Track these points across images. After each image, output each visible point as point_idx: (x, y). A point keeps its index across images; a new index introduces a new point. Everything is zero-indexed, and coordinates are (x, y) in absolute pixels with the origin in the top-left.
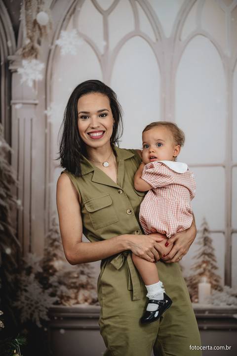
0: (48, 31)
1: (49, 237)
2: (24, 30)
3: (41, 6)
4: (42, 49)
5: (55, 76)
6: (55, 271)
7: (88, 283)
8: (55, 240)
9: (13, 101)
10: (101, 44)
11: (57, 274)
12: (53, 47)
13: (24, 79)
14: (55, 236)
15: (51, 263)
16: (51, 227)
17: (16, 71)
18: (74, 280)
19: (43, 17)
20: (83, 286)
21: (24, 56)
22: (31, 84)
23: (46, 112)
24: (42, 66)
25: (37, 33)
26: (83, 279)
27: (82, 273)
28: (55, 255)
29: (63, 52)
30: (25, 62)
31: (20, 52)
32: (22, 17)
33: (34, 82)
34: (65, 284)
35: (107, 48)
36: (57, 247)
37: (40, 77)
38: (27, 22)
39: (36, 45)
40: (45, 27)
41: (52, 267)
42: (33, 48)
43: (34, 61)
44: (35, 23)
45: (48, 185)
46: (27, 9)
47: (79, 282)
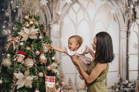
0: (61, 17)
1: (61, 75)
2: (54, 16)
3: (59, 9)
4: (59, 22)
5: (62, 30)
6: (63, 85)
7: (71, 88)
8: (62, 76)
9: (51, 36)
10: (75, 22)
11: (63, 86)
12: (62, 21)
13: (54, 30)
14: (62, 75)
15: (61, 83)
16: (61, 73)
17: (52, 28)
18: (67, 87)
19: (59, 13)
20: (70, 89)
21: (54, 23)
22: (56, 31)
23: (60, 40)
24: (59, 26)
25: (58, 17)
26: (70, 87)
27: (70, 85)
28: (62, 81)
29: (65, 23)
30: (54, 25)
31: (53, 22)
32: (54, 12)
33: (57, 31)
34: (65, 89)
35: (77, 23)
36: (63, 78)
37: (59, 30)
38: (55, 14)
39: (57, 20)
40: (60, 15)
41: (61, 84)
42: (56, 21)
43: (57, 25)
44: (57, 14)
45: (60, 60)
46: (55, 10)
47: (69, 88)
